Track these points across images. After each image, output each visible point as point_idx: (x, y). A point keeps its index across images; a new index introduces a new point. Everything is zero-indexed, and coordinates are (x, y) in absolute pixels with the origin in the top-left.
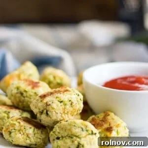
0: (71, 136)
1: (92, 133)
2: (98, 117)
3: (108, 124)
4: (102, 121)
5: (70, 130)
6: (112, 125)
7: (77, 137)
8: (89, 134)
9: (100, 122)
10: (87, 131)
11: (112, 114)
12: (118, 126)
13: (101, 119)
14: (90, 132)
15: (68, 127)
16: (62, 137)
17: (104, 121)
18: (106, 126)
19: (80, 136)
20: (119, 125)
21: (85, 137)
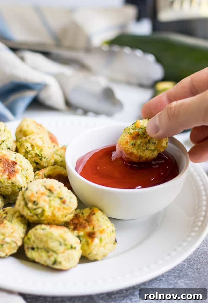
0: (47, 250)
1: (72, 247)
2: (83, 214)
3: (92, 227)
4: (86, 220)
5: (46, 242)
6: (96, 230)
7: (54, 252)
8: (68, 249)
9: (84, 222)
10: (65, 245)
11: (99, 214)
12: (102, 232)
13: (85, 219)
14: (69, 247)
15: (44, 239)
16: (38, 248)
17: (88, 221)
18: (89, 229)
19: (58, 252)
20: (103, 230)
21: (63, 252)
